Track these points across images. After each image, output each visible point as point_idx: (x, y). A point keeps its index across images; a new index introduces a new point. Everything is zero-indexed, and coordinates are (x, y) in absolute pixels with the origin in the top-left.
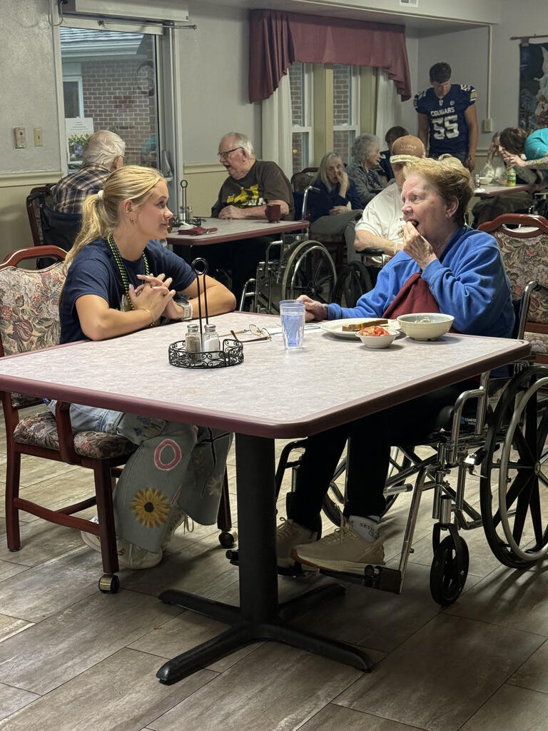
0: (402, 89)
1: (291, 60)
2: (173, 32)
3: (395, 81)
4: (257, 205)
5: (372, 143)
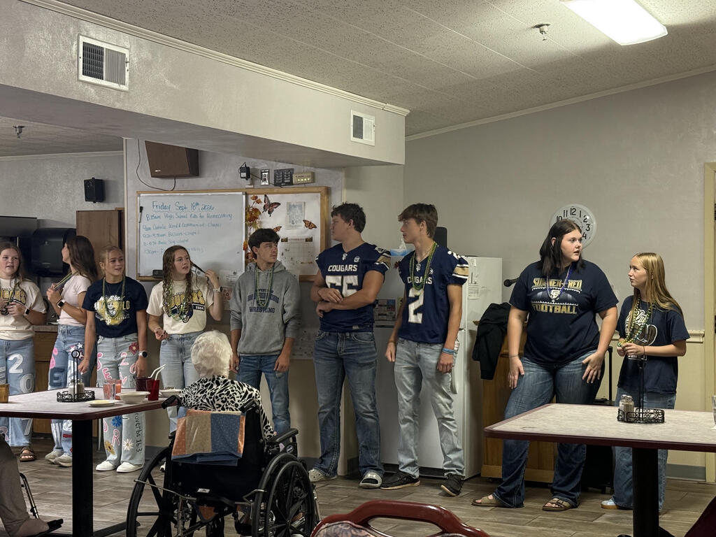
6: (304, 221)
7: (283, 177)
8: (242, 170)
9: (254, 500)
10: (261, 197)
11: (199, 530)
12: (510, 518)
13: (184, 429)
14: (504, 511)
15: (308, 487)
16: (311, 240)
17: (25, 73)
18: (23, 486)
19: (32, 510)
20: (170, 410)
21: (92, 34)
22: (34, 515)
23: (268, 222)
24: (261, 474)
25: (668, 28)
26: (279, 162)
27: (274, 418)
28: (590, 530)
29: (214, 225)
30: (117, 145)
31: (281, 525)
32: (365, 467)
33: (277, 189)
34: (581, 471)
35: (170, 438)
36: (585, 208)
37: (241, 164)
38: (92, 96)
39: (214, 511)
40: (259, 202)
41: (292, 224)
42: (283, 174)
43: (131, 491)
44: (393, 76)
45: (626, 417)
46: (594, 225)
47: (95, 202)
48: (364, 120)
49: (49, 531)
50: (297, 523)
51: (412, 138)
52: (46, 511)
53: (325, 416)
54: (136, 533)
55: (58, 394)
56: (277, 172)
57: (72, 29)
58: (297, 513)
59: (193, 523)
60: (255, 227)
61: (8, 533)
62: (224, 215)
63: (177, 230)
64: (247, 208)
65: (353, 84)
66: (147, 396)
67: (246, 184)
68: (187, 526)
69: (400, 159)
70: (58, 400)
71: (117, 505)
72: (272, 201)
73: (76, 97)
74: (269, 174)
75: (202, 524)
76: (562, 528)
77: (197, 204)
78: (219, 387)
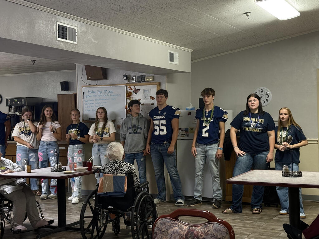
6: (150, 96)
7: (141, 79)
8: (124, 76)
9: (131, 211)
10: (132, 87)
11: (109, 223)
12: (238, 218)
13: (102, 182)
14: (235, 215)
15: (154, 206)
16: (153, 104)
17: (35, 38)
18: (38, 206)
19: (42, 216)
20: (96, 175)
21: (62, 21)
22: (43, 218)
23: (135, 97)
24: (134, 200)
25: (301, 13)
26: (140, 72)
27: (140, 178)
28: (272, 222)
29: (113, 99)
30: (73, 67)
31: (143, 221)
32: (177, 197)
33: (139, 84)
34: (263, 198)
35: (97, 186)
36: (267, 89)
37: (124, 74)
38: (62, 46)
39: (115, 216)
40: (131, 89)
41: (145, 98)
42: (141, 78)
43: (81, 208)
44: (186, 36)
45: (286, 175)
46: (271, 95)
47: (65, 91)
48: (174, 54)
49: (48, 225)
50: (149, 220)
51: (194, 61)
52: (47, 217)
53: (158, 176)
54: (84, 225)
55: (51, 169)
56: (139, 77)
57: (54, 19)
58: (149, 216)
59: (107, 220)
60: (130, 99)
61: (32, 226)
62: (117, 95)
63: (98, 101)
64: (127, 91)
65: (169, 40)
66: (87, 169)
67: (126, 82)
68: (104, 222)
69: (189, 70)
70: (51, 171)
71: (76, 214)
72: (137, 89)
73: (56, 47)
74: (135, 78)
75: (110, 221)
76: (260, 221)
77: (106, 91)
78: (118, 165)
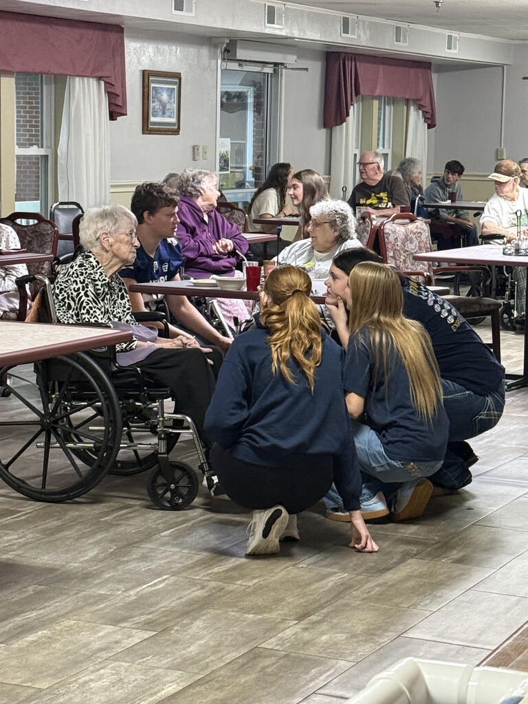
0: (428, 118)
1: (357, 93)
2: (282, 71)
3: (423, 112)
4: (386, 208)
5: (416, 166)
